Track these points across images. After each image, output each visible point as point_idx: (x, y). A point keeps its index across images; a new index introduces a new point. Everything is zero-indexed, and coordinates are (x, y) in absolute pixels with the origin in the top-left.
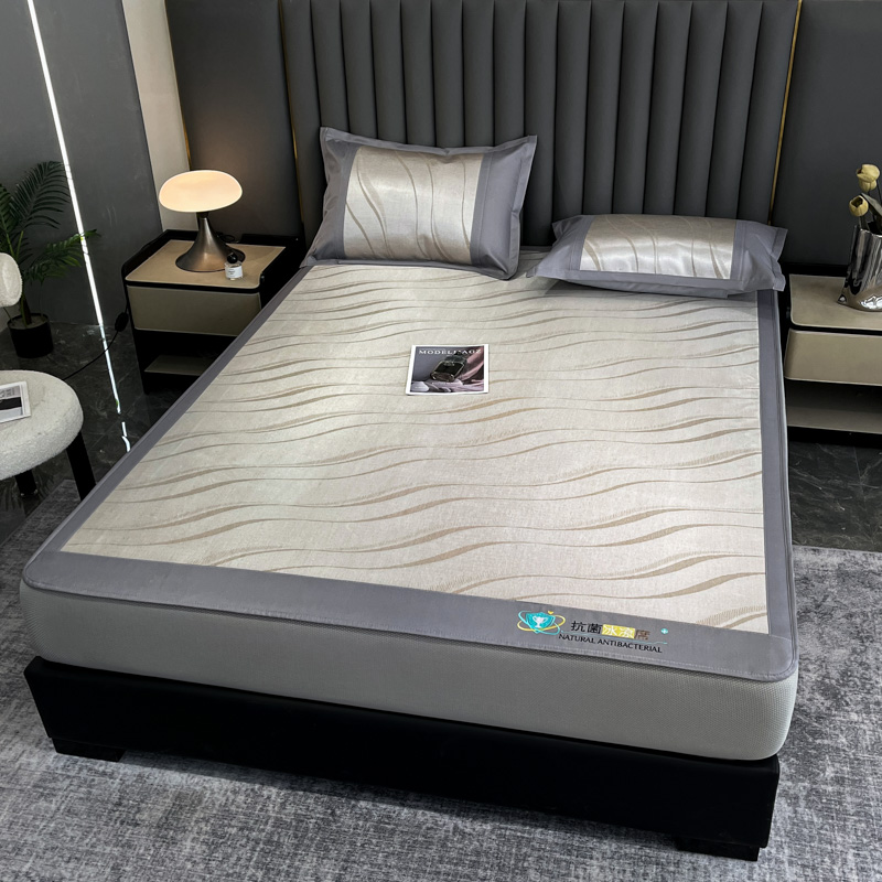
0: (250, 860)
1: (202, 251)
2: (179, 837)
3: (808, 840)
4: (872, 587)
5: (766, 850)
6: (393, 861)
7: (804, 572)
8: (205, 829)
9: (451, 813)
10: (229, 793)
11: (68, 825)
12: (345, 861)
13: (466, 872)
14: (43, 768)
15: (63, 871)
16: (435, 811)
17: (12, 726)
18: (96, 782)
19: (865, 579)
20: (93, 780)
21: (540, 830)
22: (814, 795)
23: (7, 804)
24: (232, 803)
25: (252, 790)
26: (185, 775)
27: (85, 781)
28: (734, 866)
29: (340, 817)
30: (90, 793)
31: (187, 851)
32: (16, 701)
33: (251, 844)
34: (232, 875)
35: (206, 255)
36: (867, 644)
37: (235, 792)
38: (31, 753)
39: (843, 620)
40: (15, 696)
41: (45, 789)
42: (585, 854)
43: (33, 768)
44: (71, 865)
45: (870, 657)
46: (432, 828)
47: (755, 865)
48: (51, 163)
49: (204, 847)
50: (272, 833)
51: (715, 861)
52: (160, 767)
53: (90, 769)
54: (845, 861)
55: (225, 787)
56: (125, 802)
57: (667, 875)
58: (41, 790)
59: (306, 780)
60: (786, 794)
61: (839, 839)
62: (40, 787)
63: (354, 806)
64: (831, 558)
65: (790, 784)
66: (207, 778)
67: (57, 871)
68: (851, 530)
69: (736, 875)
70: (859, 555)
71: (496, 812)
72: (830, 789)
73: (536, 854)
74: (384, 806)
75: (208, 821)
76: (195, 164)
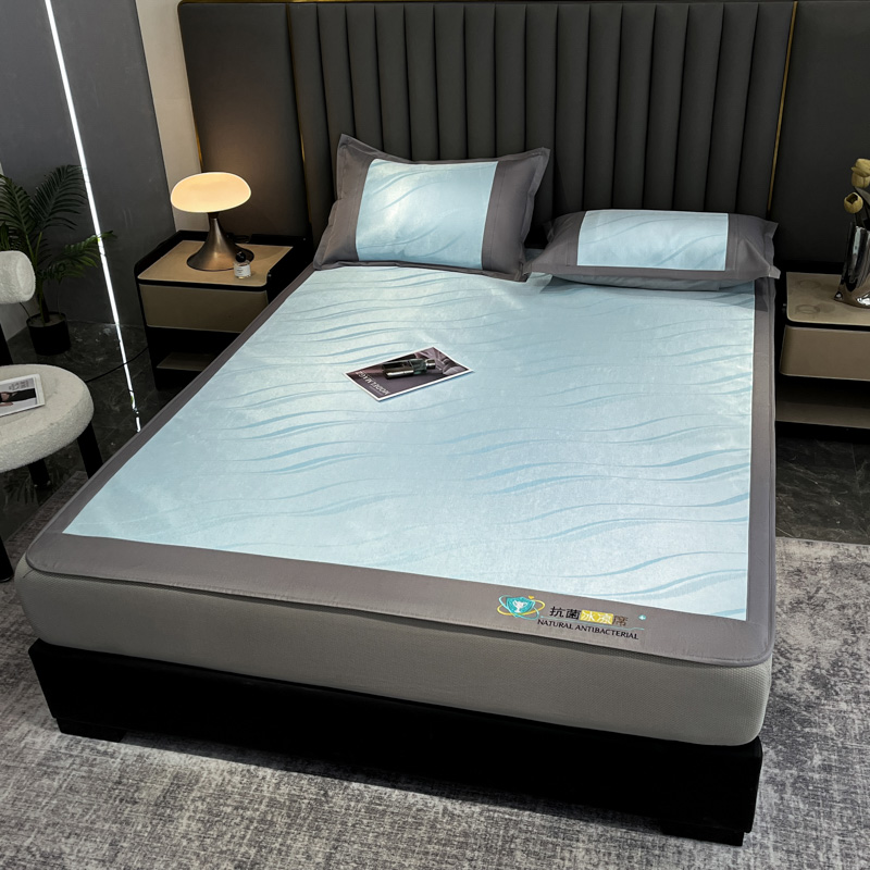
0: (243, 837)
1: (212, 250)
2: (176, 815)
3: (794, 825)
4: (864, 579)
5: (751, 834)
6: (382, 841)
7: (797, 564)
8: (201, 807)
9: (441, 795)
10: (225, 773)
11: (70, 802)
12: (337, 840)
13: (454, 852)
14: (48, 747)
15: (63, 847)
16: (426, 793)
17: (19, 707)
18: (98, 762)
19: (858, 571)
20: (95, 759)
21: (527, 813)
22: (801, 782)
23: (12, 781)
24: (228, 783)
25: (248, 771)
26: (184, 756)
27: (88, 760)
28: (718, 851)
29: (332, 798)
30: (91, 772)
31: (182, 829)
32: (23, 683)
33: (246, 822)
34: (225, 852)
35: (216, 255)
36: (859, 635)
37: (231, 773)
38: (36, 732)
39: (835, 612)
40: (23, 678)
41: (48, 767)
42: (572, 838)
43: (37, 747)
44: (71, 840)
45: (862, 648)
46: (421, 810)
47: (739, 849)
48: (69, 166)
49: (200, 825)
50: (266, 812)
51: (700, 845)
52: (160, 748)
53: (92, 749)
54: (829, 848)
55: (221, 768)
56: (125, 781)
57: (651, 858)
58: (45, 768)
59: (300, 761)
60: (772, 781)
61: (825, 825)
62: (44, 765)
63: (346, 788)
64: (824, 551)
65: (777, 771)
66: (205, 759)
67: (57, 846)
68: (846, 524)
69: (721, 859)
70: (852, 548)
71: (485, 795)
72: (816, 776)
73: (523, 836)
74: (376, 788)
75: (204, 800)
76: (206, 167)
